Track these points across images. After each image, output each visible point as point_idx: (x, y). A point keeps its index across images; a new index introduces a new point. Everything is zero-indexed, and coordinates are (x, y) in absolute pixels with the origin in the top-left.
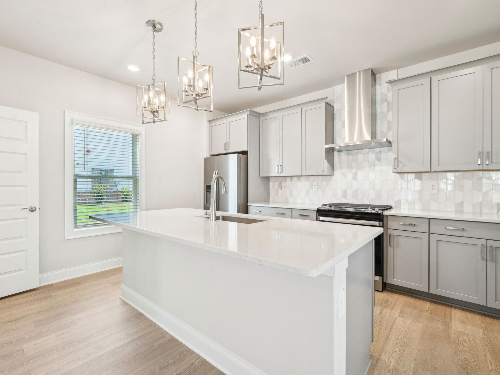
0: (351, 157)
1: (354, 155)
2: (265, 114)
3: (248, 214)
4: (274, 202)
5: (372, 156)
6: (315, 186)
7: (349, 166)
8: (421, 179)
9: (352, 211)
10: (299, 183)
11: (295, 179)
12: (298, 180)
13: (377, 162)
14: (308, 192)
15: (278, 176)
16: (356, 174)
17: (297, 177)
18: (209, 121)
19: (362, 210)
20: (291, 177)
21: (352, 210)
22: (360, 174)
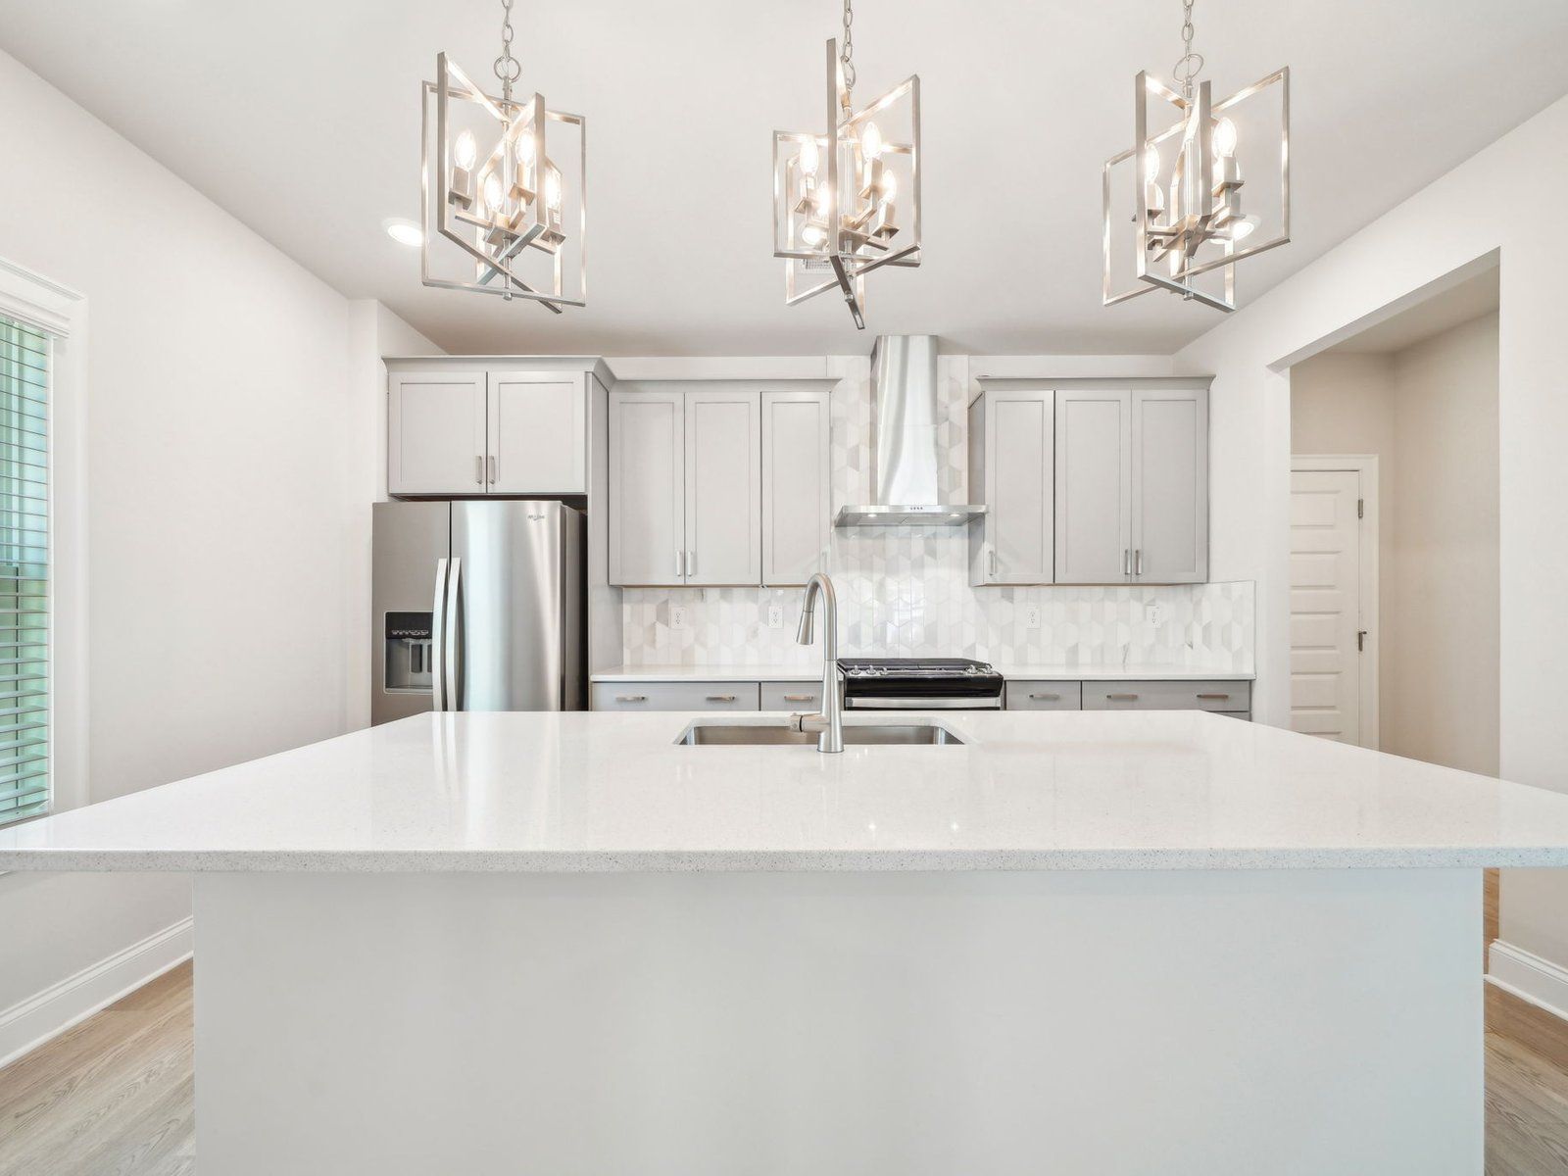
0: (869, 542)
1: (877, 538)
2: (629, 384)
3: (587, 710)
4: (637, 666)
5: (917, 544)
6: (776, 614)
7: (866, 566)
8: (1011, 599)
9: (930, 677)
10: (725, 606)
11: (712, 595)
12: (723, 597)
13: (928, 559)
14: (755, 633)
15: (682, 583)
16: (881, 586)
17: (718, 589)
18: (388, 361)
19: (956, 673)
20: (726, 588)
21: (928, 674)
22: (892, 585)
